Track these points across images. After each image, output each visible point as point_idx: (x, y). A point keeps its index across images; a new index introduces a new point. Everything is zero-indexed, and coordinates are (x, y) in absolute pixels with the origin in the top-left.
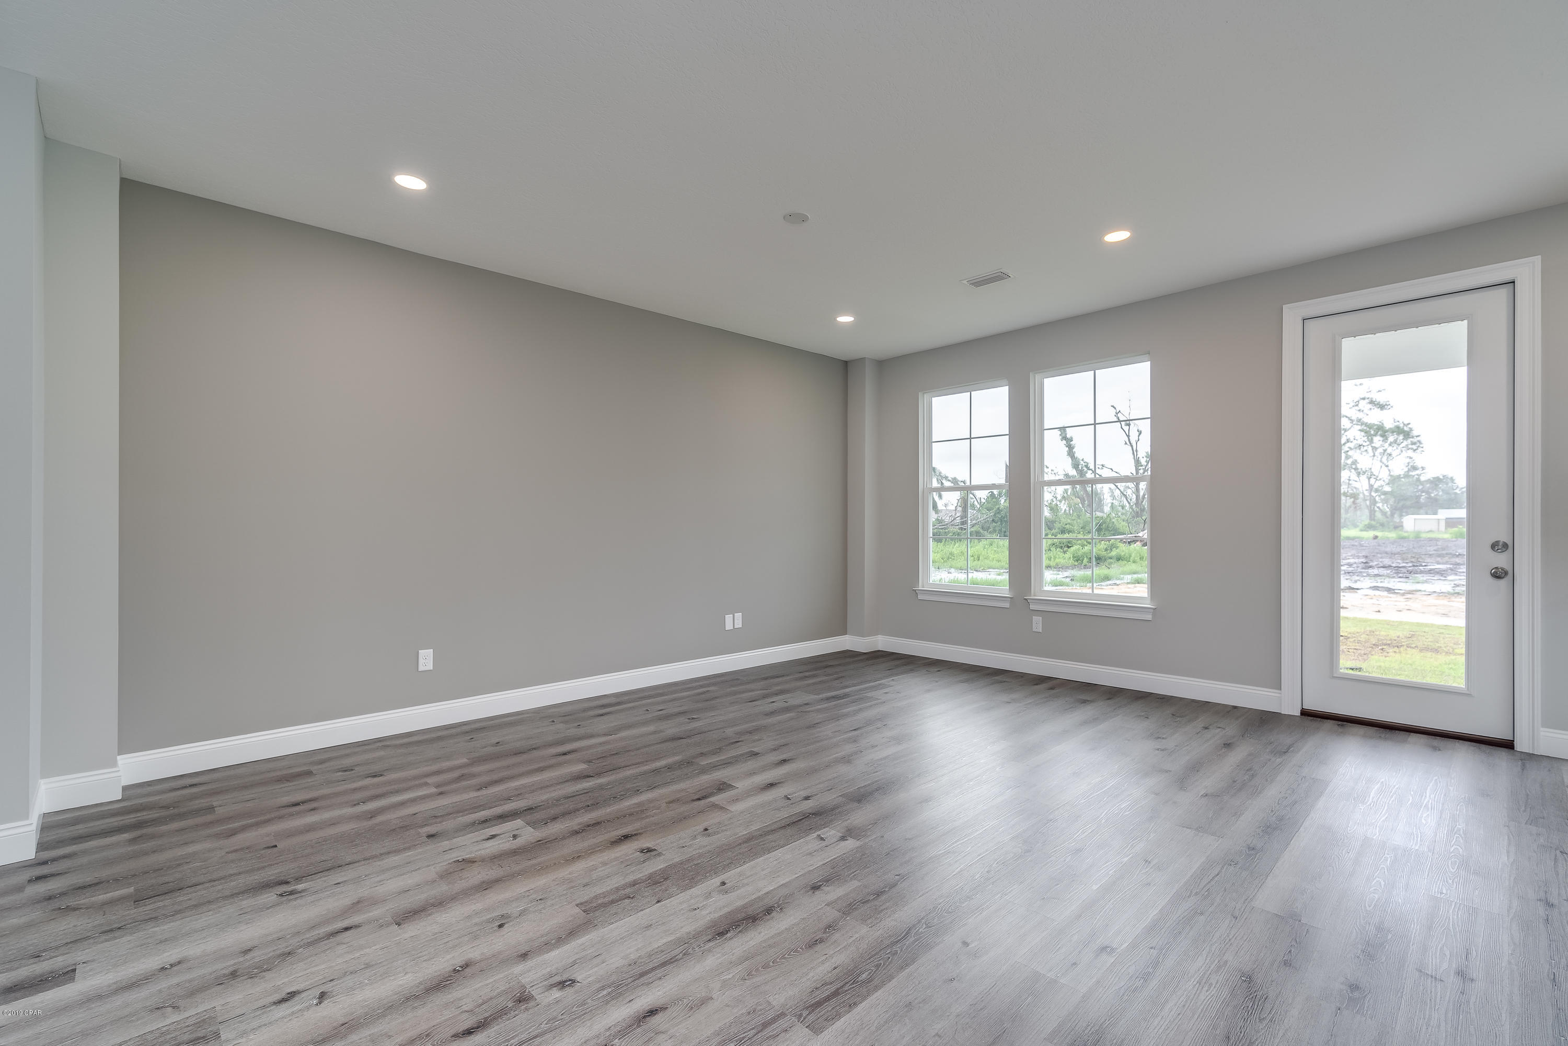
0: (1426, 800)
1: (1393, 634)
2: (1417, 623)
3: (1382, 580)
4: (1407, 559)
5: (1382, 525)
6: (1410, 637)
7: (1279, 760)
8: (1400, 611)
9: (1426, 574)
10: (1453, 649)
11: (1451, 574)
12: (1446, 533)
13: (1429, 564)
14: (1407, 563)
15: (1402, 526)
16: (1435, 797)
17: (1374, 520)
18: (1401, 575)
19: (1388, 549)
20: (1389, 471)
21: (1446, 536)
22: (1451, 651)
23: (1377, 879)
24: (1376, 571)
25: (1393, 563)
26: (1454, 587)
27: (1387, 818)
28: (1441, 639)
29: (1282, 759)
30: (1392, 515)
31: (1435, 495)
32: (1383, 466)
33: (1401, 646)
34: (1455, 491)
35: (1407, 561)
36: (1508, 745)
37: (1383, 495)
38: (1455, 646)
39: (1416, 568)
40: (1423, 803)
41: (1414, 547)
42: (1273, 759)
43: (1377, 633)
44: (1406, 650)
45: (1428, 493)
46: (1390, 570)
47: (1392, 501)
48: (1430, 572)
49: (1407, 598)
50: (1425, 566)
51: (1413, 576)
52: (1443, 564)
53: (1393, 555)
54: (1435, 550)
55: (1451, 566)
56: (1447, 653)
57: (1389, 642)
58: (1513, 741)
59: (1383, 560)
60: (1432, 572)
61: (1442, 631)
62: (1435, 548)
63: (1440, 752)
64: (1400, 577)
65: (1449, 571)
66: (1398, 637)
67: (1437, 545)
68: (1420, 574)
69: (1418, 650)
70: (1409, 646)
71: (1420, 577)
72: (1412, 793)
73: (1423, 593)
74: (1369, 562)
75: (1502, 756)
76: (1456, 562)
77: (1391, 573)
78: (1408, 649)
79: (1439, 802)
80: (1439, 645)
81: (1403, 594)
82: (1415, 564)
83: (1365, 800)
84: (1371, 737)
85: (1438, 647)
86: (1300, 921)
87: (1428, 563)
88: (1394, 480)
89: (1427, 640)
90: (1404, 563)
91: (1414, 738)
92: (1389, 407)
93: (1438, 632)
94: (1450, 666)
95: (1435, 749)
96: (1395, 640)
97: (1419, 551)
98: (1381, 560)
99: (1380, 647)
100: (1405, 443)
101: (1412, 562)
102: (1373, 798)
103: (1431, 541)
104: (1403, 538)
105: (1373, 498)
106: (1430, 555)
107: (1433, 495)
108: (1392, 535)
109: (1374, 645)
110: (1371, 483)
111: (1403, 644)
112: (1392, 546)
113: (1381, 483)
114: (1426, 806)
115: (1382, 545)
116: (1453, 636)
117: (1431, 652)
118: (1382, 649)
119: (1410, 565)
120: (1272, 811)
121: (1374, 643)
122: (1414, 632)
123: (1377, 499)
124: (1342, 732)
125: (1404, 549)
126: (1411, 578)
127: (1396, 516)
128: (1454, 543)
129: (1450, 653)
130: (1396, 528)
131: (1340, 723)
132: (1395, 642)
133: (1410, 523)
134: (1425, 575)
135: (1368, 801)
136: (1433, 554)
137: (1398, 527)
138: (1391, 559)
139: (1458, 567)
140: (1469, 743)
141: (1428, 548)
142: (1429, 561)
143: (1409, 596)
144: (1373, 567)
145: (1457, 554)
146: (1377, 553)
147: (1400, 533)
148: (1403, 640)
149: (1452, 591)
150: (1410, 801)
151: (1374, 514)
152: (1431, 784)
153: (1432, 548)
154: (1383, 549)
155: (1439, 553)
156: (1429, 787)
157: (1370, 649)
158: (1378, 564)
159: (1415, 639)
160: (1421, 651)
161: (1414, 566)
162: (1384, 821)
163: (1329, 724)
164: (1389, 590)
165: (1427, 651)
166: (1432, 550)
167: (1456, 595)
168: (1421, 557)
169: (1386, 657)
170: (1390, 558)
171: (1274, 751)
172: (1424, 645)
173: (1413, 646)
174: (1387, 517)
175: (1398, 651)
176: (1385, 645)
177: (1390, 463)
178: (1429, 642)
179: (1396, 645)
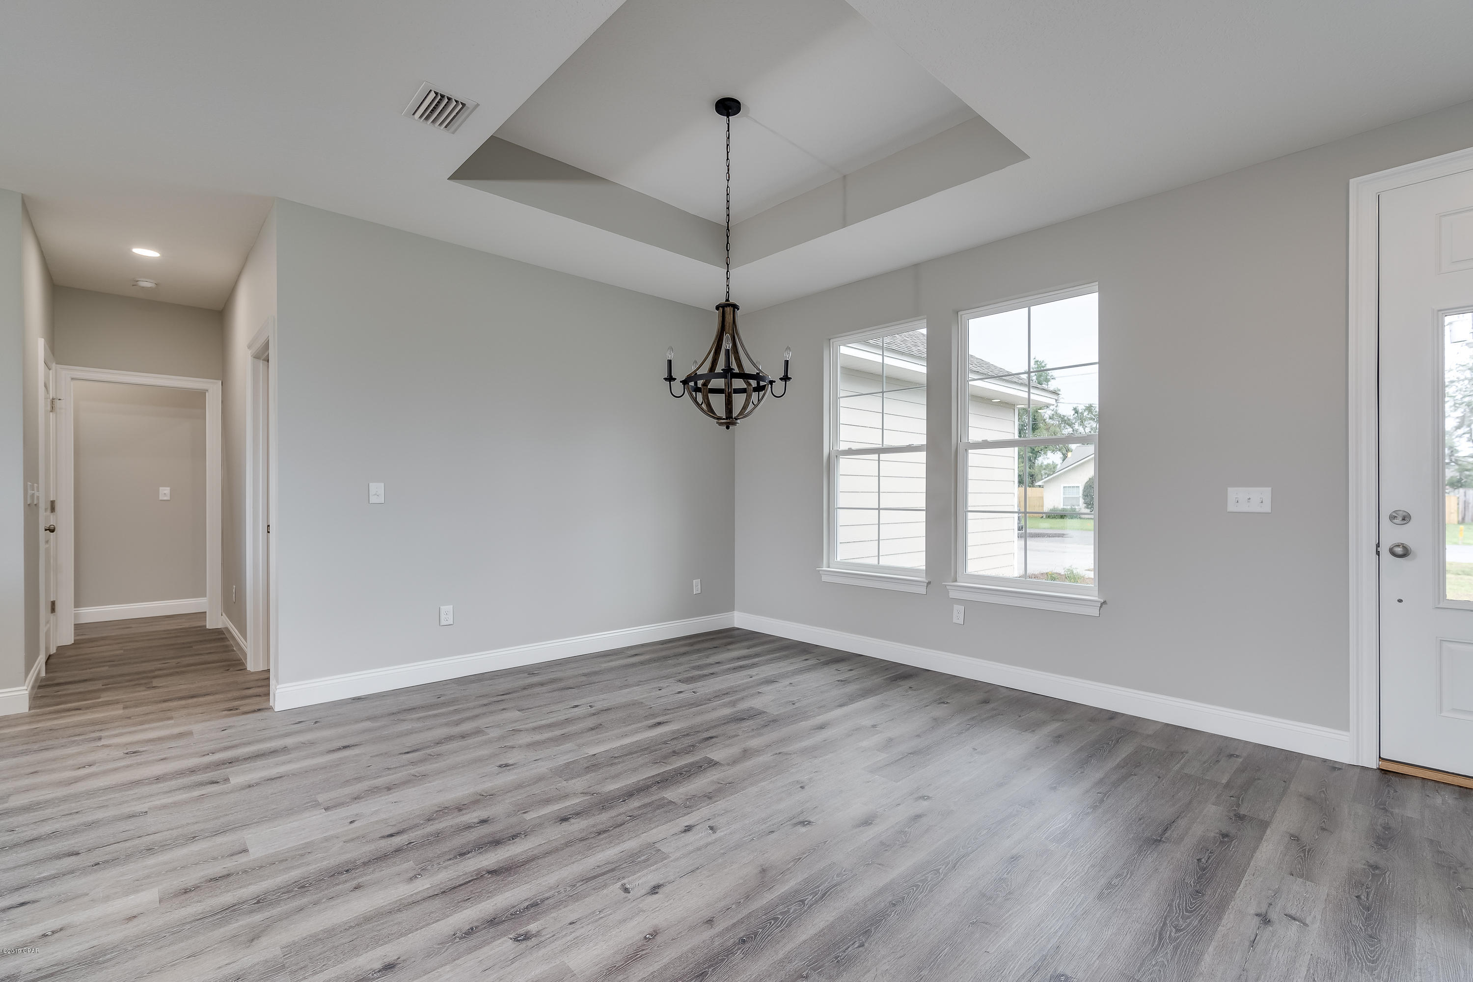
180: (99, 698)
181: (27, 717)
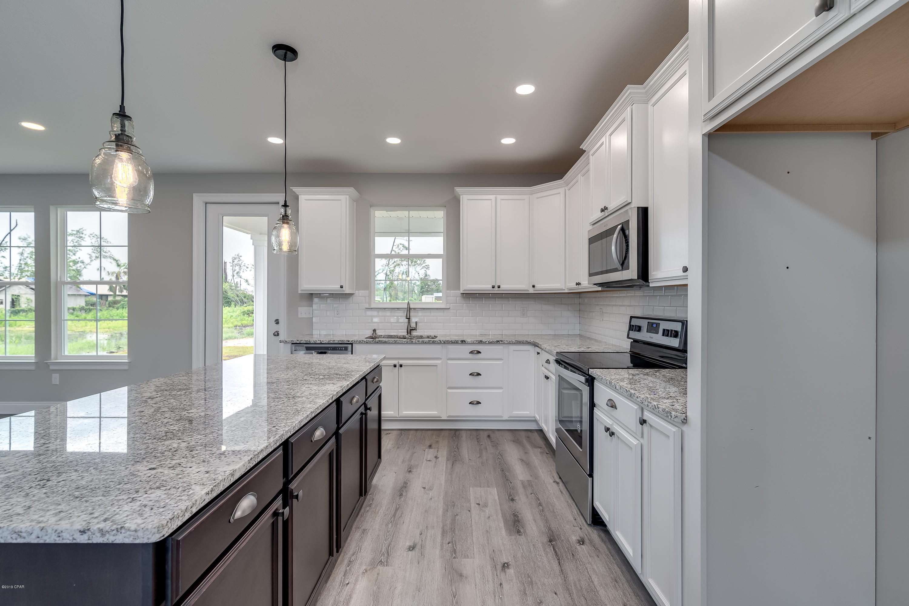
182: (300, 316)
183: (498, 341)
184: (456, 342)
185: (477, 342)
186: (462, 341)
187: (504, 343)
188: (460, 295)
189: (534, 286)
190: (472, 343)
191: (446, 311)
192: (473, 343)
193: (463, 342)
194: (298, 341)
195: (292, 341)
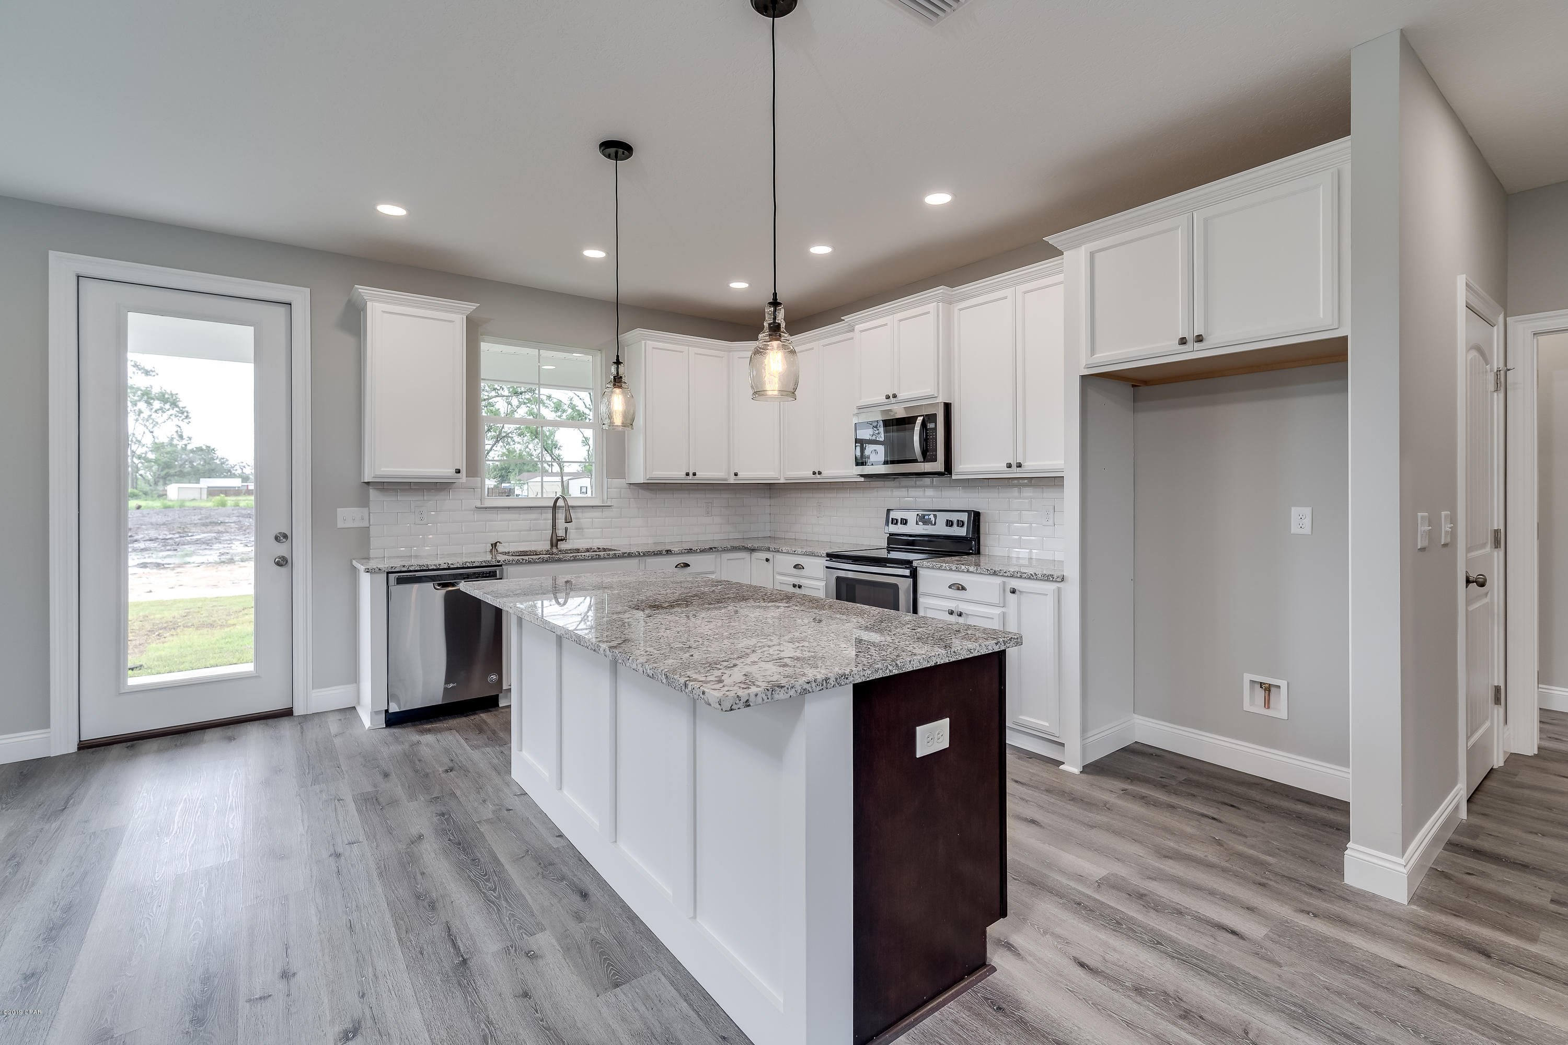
0: (231, 799)
1: (168, 615)
2: (191, 599)
3: (150, 555)
4: (173, 530)
5: (146, 494)
6: (186, 616)
7: (54, 825)
8: (172, 588)
9: (193, 544)
10: (227, 621)
11: (216, 543)
12: (207, 501)
13: (195, 534)
14: (173, 534)
15: (166, 495)
16: (237, 794)
17: (136, 488)
18: (169, 548)
19: (153, 520)
20: (154, 437)
21: (209, 504)
22: (224, 623)
23: (195, 921)
24: (142, 545)
25: (159, 535)
26: (219, 556)
27: (195, 840)
28: (215, 612)
29: (58, 822)
30: (156, 483)
31: (198, 464)
32: (147, 432)
33: (178, 627)
34: (215, 461)
35: (174, 532)
36: (287, 713)
37: (147, 462)
38: (228, 618)
39: (182, 539)
40: (228, 805)
41: (179, 517)
42: (47, 827)
43: (152, 617)
44: (183, 630)
45: (191, 462)
46: (158, 543)
47: (155, 468)
48: (197, 542)
49: (178, 573)
50: (192, 536)
51: (181, 547)
52: (207, 533)
53: (158, 526)
54: (199, 519)
55: (215, 535)
56: (221, 625)
57: (165, 625)
58: (292, 707)
59: (149, 532)
60: (198, 542)
61: (215, 604)
62: (199, 517)
63: (235, 741)
64: (168, 550)
65: (214, 540)
66: (174, 618)
67: (201, 514)
68: (187, 544)
69: (195, 629)
70: (185, 625)
71: (188, 548)
72: (216, 798)
73: (193, 565)
74: (133, 535)
75: (286, 728)
76: (219, 530)
77: (158, 546)
78: (185, 629)
79: (242, 797)
80: (213, 619)
81: (173, 569)
82: (182, 535)
83: (170, 829)
84: (166, 750)
85: (213, 621)
86: (112, 1037)
87: (194, 532)
88: (157, 447)
89: (202, 616)
90: (170, 534)
91: (210, 734)
92: (154, 373)
93: (211, 606)
94: (227, 640)
95: (231, 739)
96: (171, 622)
97: (184, 521)
98: (146, 532)
99: (157, 633)
100: (171, 412)
101: (179, 533)
102: (178, 822)
103: (195, 510)
104: (166, 507)
105: (135, 465)
106: (195, 524)
107: (195, 464)
108: (157, 504)
109: (149, 631)
110: (132, 449)
111: (179, 624)
112: (157, 517)
113: (144, 449)
114: (231, 807)
115: (147, 515)
116: (225, 607)
117: (207, 628)
118: (158, 635)
119: (177, 535)
120: (54, 903)
121: (149, 629)
122: (189, 609)
123: (140, 465)
124: (132, 756)
125: (169, 519)
126: (178, 550)
127: (159, 484)
128: (216, 511)
129: (224, 626)
130: (160, 496)
131: (129, 744)
132: (171, 624)
133: (173, 491)
134: (192, 546)
135: (173, 829)
136: (198, 523)
137: (163, 495)
138: (157, 531)
139: (221, 535)
140: (258, 721)
141: (193, 518)
142: (194, 531)
143: (179, 570)
144: (139, 540)
145: (219, 522)
146: (141, 525)
147: (165, 502)
148: (179, 620)
149: (218, 560)
150: (216, 809)
151: (136, 482)
152: (232, 781)
153: (196, 517)
154: (147, 519)
155: (203, 521)
156: (231, 785)
157: (146, 637)
158: (143, 538)
159: (191, 617)
160: (197, 629)
161: (181, 537)
162: (193, 846)
163: (116, 750)
164: (158, 566)
165: (203, 627)
166: (196, 519)
167: (222, 564)
168: (187, 527)
169: (163, 643)
170: (156, 529)
171: (46, 815)
172: (200, 621)
173: (190, 624)
174: (151, 486)
175: (175, 633)
176: (161, 629)
177: (155, 430)
178: (204, 617)
179: (172, 626)
180: (1533, 939)
181: (1400, 919)
182: (340, 524)
183: (711, 548)
184: (659, 554)
185: (686, 551)
186: (667, 551)
187: (718, 551)
188: (627, 486)
189: (736, 475)
190: (679, 554)
191: (605, 509)
192: (681, 553)
193: (669, 552)
194: (404, 566)
195: (392, 567)
